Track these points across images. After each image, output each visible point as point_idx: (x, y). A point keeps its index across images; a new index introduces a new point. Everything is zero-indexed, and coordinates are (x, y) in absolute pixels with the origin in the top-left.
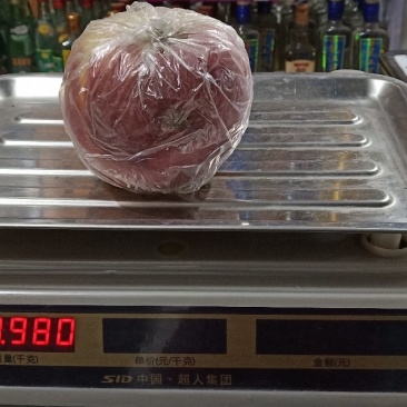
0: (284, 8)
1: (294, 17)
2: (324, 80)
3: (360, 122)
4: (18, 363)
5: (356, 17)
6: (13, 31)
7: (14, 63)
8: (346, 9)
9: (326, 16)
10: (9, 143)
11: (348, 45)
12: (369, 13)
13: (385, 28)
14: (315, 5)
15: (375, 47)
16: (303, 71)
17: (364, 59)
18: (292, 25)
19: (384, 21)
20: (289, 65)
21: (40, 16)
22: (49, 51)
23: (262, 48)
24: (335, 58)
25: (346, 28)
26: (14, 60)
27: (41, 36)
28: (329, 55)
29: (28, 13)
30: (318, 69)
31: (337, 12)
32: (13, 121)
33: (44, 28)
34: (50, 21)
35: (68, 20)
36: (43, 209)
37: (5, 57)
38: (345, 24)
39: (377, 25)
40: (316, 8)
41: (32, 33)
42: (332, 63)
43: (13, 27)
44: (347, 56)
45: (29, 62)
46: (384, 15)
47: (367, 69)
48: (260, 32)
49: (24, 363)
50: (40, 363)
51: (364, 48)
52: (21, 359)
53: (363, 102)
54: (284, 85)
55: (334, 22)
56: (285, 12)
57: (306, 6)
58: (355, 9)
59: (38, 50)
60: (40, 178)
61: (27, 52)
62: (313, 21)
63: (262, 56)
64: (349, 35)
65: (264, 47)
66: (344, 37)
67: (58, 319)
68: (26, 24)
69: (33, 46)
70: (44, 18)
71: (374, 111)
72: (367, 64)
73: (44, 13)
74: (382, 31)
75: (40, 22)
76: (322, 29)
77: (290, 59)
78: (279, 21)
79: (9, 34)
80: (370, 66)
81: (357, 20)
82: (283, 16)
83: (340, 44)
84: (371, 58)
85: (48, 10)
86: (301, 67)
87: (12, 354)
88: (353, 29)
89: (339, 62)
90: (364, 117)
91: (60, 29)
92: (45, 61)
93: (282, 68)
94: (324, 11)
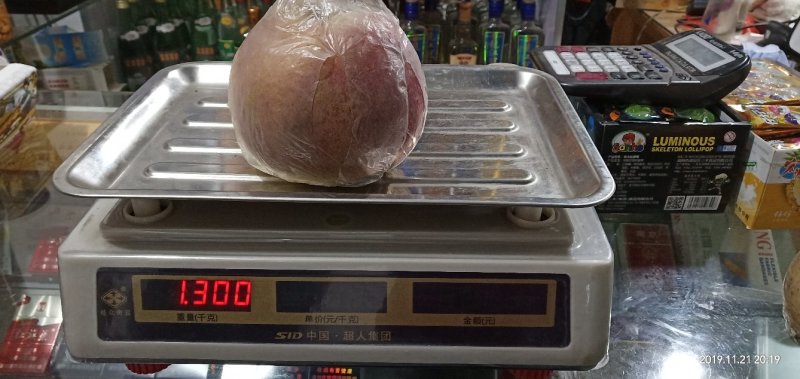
0: (450, 6)
1: (459, 15)
2: (479, 72)
3: (510, 109)
4: (199, 321)
5: (515, 16)
6: (196, 22)
7: (198, 52)
8: (506, 8)
9: (487, 14)
10: (192, 124)
11: (507, 41)
12: (527, 12)
13: (541, 26)
14: (478, 3)
15: (532, 44)
16: (466, 63)
17: (522, 53)
18: (456, 21)
19: (540, 20)
20: (453, 59)
21: (223, 10)
22: (231, 41)
23: (429, 42)
24: (495, 53)
25: (506, 26)
26: (198, 49)
27: (224, 27)
28: (490, 50)
29: (211, 6)
30: (479, 62)
31: (497, 10)
32: (196, 104)
33: (226, 20)
34: (232, 14)
35: (248, 13)
36: (223, 184)
37: (189, 47)
38: (505, 22)
39: (533, 23)
40: (478, 6)
41: (215, 24)
42: (493, 57)
43: (198, 18)
44: (506, 50)
45: (212, 51)
46: (541, 14)
47: (524, 63)
48: (427, 27)
49: (205, 321)
50: (220, 321)
51: (521, 43)
52: (202, 318)
53: (513, 92)
54: (443, 76)
55: (494, 20)
56: (450, 10)
57: (469, 4)
58: (514, 8)
59: (221, 40)
60: (221, 156)
61: (211, 42)
62: (475, 18)
63: (429, 49)
64: (508, 32)
65: (430, 42)
66: (504, 33)
67: (236, 281)
68: (210, 16)
69: (216, 36)
70: (227, 11)
71: (521, 100)
72: (524, 58)
73: (226, 6)
74: (538, 28)
75: (223, 14)
76: (483, 25)
77: (454, 53)
78: (444, 18)
79: (193, 25)
80: (527, 60)
81: (515, 17)
82: (448, 13)
83: (500, 40)
84: (527, 53)
85: (230, 4)
86: (464, 61)
87: (194, 313)
88: (513, 26)
89: (498, 57)
90: (514, 105)
91: (242, 21)
92: (227, 51)
93: (447, 61)
94: (485, 9)
